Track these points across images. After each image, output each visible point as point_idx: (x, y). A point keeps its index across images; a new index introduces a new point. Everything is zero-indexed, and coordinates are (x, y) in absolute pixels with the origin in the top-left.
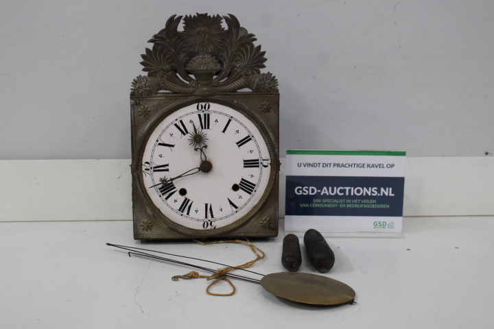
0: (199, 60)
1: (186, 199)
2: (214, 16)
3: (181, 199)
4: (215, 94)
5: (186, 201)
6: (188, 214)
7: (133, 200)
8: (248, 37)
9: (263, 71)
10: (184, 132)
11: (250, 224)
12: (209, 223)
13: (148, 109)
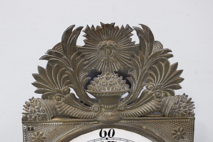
0: (103, 80)
2: (122, 26)
8: (163, 53)
9: (177, 92)
13: (43, 136)
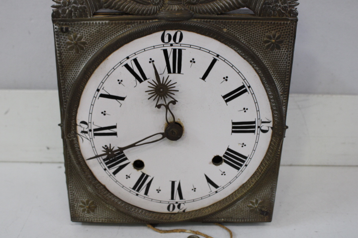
1: (143, 174)
3: (136, 174)
4: (192, 17)
5: (144, 177)
6: (146, 193)
7: (66, 173)
10: (141, 77)
11: (234, 207)
12: (176, 205)
13: (82, 40)
